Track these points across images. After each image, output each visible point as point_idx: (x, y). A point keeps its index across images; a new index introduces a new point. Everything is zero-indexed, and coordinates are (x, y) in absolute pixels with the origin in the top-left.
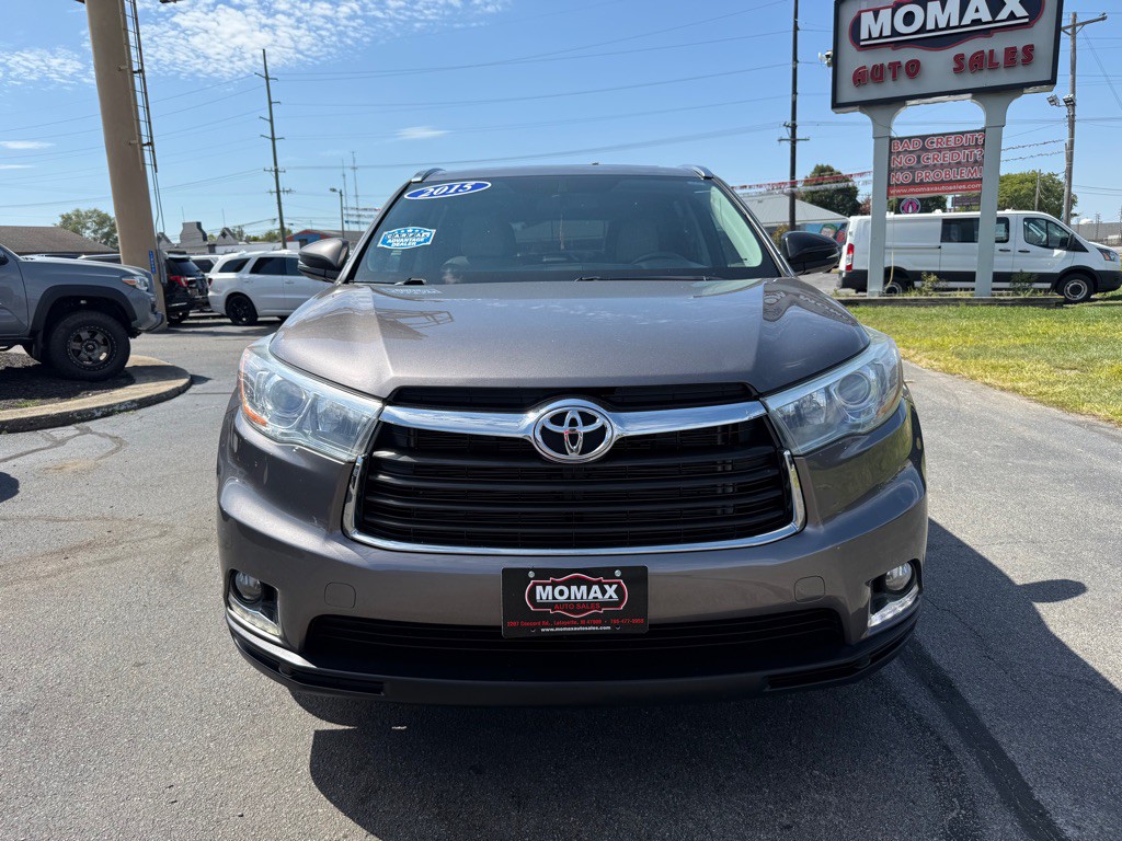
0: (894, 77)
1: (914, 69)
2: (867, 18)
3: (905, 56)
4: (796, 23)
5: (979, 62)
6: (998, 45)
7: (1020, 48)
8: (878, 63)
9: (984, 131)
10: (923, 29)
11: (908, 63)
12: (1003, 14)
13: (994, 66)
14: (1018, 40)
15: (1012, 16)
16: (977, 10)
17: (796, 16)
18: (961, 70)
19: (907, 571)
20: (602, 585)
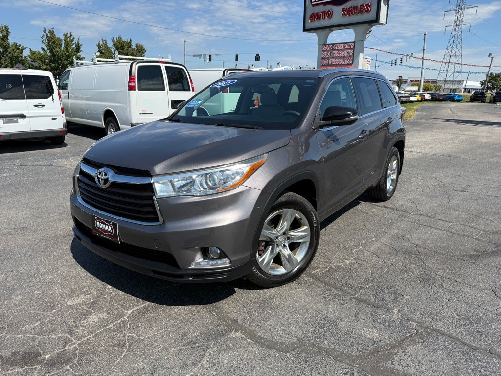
0: (323, 18)
5: (351, 12)
9: (354, 42)
11: (327, 12)
13: (356, 13)
18: (344, 15)
19: (219, 251)
20: (108, 226)
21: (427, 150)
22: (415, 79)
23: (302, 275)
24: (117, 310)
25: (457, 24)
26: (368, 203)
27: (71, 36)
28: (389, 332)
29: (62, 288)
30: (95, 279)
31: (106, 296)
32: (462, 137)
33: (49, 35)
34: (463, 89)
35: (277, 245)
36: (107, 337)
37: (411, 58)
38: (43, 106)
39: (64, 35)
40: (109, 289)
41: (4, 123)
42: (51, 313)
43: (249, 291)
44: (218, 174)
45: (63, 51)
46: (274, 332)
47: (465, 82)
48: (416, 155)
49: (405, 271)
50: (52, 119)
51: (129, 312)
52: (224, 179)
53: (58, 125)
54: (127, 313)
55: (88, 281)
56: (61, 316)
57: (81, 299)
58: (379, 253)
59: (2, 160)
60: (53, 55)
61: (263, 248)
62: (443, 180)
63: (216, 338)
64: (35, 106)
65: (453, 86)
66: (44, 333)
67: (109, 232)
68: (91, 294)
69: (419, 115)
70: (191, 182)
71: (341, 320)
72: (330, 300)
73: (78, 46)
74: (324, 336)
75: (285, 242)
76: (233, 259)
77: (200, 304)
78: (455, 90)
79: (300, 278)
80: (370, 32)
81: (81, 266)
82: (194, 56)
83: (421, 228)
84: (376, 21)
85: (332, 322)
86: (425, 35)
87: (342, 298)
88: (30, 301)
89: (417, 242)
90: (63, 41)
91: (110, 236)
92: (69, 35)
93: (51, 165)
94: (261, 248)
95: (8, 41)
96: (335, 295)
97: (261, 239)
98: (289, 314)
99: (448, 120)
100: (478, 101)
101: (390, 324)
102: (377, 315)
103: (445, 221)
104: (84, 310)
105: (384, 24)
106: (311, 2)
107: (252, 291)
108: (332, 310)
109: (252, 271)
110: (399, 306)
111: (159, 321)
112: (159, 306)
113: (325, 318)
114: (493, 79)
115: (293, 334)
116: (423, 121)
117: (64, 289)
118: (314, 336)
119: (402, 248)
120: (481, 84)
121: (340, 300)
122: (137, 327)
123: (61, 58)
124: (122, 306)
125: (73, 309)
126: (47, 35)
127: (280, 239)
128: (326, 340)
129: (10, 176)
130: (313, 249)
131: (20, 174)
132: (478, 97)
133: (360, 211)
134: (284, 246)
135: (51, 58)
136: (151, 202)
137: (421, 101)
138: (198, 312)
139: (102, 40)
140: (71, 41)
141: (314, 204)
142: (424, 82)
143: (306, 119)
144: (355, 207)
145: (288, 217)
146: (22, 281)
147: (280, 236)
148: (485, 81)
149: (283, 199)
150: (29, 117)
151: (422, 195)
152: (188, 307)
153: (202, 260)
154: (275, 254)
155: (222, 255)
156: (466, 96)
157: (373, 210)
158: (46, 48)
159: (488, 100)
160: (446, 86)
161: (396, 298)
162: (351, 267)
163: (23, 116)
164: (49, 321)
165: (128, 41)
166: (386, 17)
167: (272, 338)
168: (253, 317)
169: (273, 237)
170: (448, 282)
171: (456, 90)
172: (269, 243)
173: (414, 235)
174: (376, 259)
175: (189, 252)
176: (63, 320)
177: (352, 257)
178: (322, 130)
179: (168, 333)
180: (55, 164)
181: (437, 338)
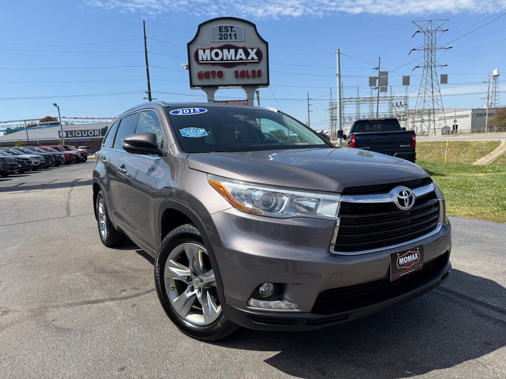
0: (214, 77)
1: (220, 74)
2: (201, 52)
3: (217, 69)
4: (146, 49)
5: (243, 74)
6: (249, 69)
7: (257, 70)
8: (207, 71)
9: (247, 100)
10: (222, 59)
11: (218, 72)
12: (250, 58)
13: (248, 77)
14: (256, 68)
15: (253, 59)
16: (241, 55)
17: (146, 46)
20: (414, 254)
67: (415, 261)
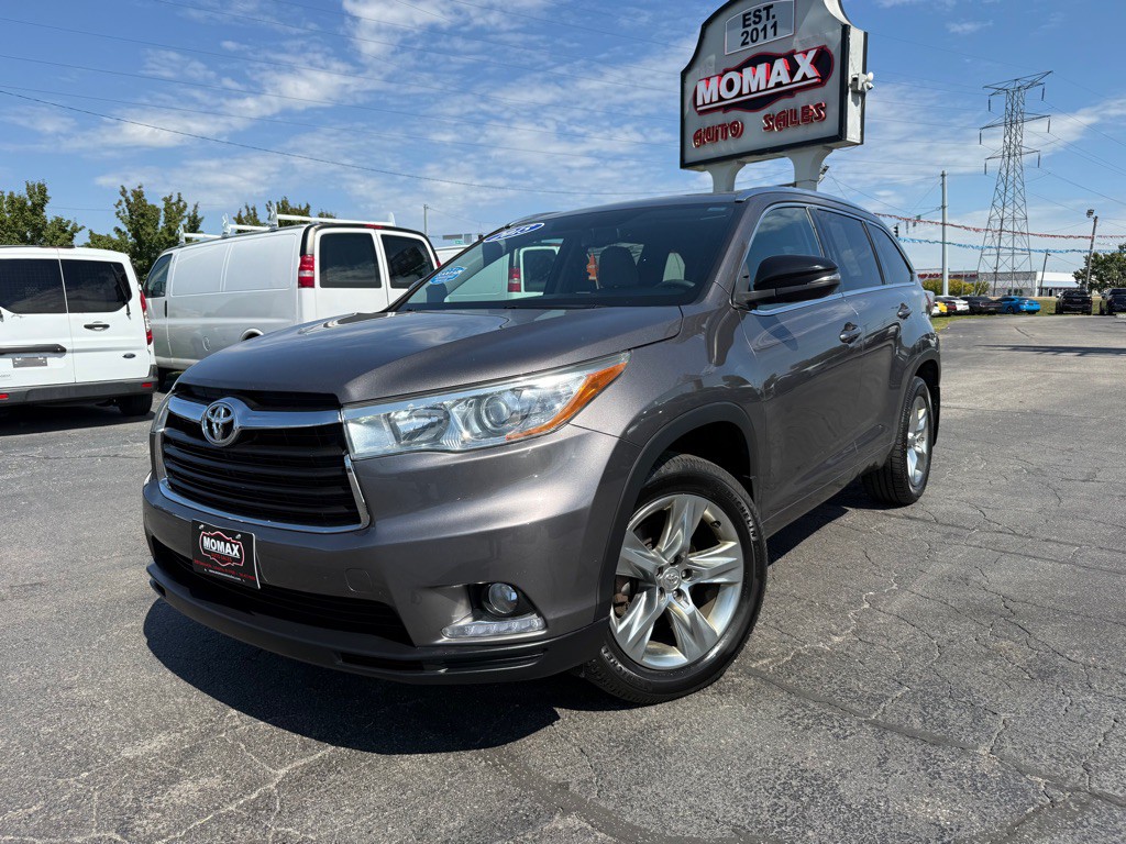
18: (770, 128)
19: (514, 596)
20: (231, 543)
21: (983, 403)
22: (928, 273)
23: (728, 673)
24: (250, 766)
25: (1011, 152)
26: (866, 511)
27: (180, 200)
28: (978, 803)
29: (112, 718)
30: (197, 695)
31: (223, 735)
32: (1057, 376)
33: (132, 200)
34: (1037, 290)
35: (662, 591)
36: (218, 837)
37: (918, 224)
38: (106, 326)
39: (165, 199)
40: (233, 717)
41: (15, 366)
42: (77, 780)
43: (594, 714)
44: (508, 397)
45: (161, 233)
46: (668, 812)
47: (1039, 274)
48: (960, 415)
49: (988, 656)
50: (125, 356)
51: (282, 772)
52: (522, 410)
53: (139, 369)
54: (275, 776)
55: (180, 700)
56: (103, 787)
57: (160, 741)
58: (913, 615)
59: (4, 447)
60: (140, 243)
61: (625, 599)
62: (1034, 460)
63: (512, 832)
64: (87, 327)
65: (1015, 285)
66: (52, 832)
67: (234, 559)
68: (185, 731)
69: (950, 340)
70: (440, 422)
71: (844, 777)
72: (807, 728)
73: (194, 222)
74: (804, 818)
75: (680, 583)
76: (550, 616)
77: (466, 748)
78: (1019, 291)
79: (722, 679)
80: (825, 170)
81: (166, 665)
82: (445, 237)
83: (1006, 559)
84: (839, 138)
85: (821, 784)
86: (943, 175)
87: (836, 724)
88: (27, 752)
89: (1004, 590)
90: (163, 213)
91: (235, 571)
92: (174, 200)
93: (116, 456)
94: (621, 598)
95: (44, 214)
96: (817, 717)
97: (621, 571)
98: (703, 767)
99: (1016, 348)
100: (1074, 311)
101: (978, 784)
102: (936, 761)
103: (1061, 543)
104: (164, 769)
105: (857, 144)
106: (696, 107)
107: (600, 713)
108: (815, 753)
109: (600, 657)
110: (990, 737)
111: (358, 791)
112: (360, 754)
113: (800, 773)
114: (1099, 265)
115: (718, 814)
116: (960, 350)
117: (118, 720)
118: (778, 819)
119: (968, 603)
120: (1077, 278)
121: (834, 727)
122: (302, 808)
123: (156, 246)
124: (264, 759)
125: (136, 767)
126: (127, 200)
127: (667, 574)
128: (810, 827)
129: (19, 479)
130: (752, 600)
131: (41, 474)
132: (1072, 303)
133: (850, 527)
134: (680, 593)
135: (135, 247)
136: (339, 473)
137: (948, 315)
138: (463, 767)
139: (247, 207)
140: (180, 211)
141: (748, 486)
142: (950, 277)
143: (715, 285)
144: (837, 521)
145: (685, 516)
146: (13, 704)
147: (667, 566)
148: (1085, 272)
149: (673, 467)
150: (73, 351)
151: (992, 491)
152: (435, 757)
153: (470, 620)
154: (656, 613)
155: (524, 607)
156: (1045, 303)
157: (880, 525)
158: (124, 229)
159: (1096, 309)
160: (999, 284)
161: (977, 719)
162: (847, 649)
163: (58, 350)
164: (70, 801)
165: (303, 208)
166: (859, 130)
167: (664, 828)
168: (609, 777)
169: (649, 567)
170: (1103, 678)
171: (1021, 291)
172: (641, 584)
173: (992, 575)
174: (908, 630)
175: (437, 599)
176: (106, 796)
177: (848, 628)
178: (753, 312)
179: (385, 821)
180: (127, 453)
181: (1111, 815)
